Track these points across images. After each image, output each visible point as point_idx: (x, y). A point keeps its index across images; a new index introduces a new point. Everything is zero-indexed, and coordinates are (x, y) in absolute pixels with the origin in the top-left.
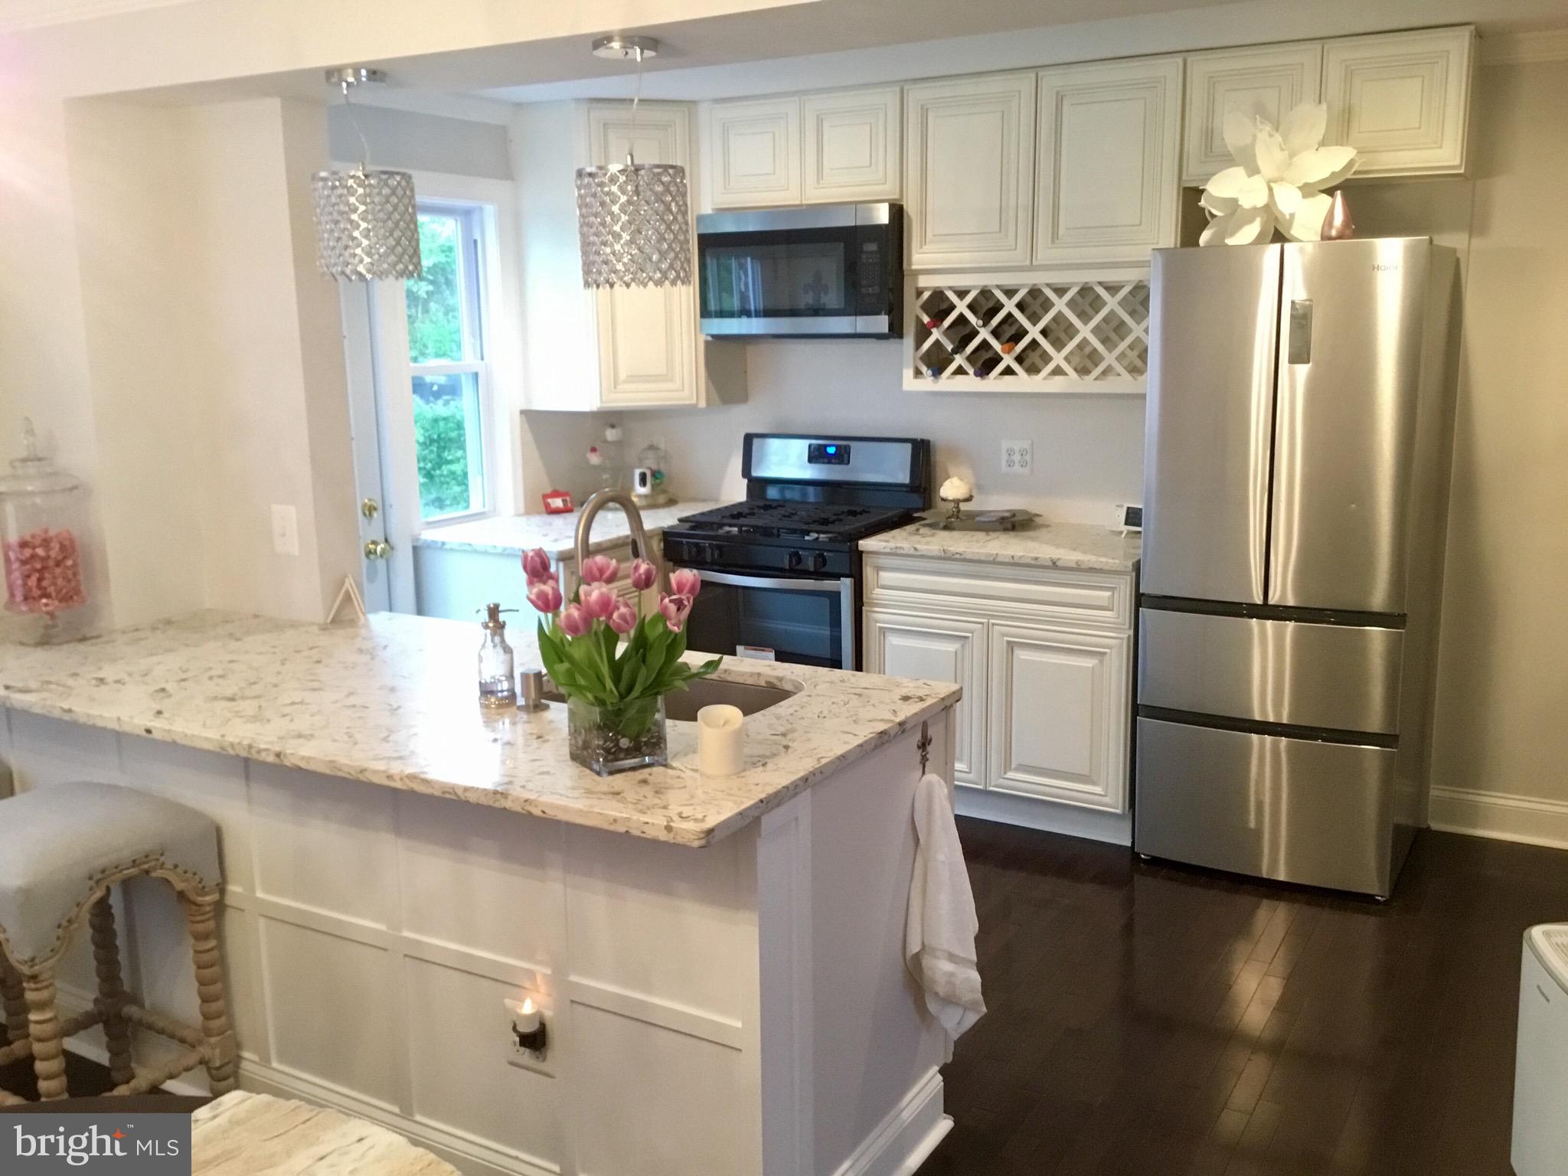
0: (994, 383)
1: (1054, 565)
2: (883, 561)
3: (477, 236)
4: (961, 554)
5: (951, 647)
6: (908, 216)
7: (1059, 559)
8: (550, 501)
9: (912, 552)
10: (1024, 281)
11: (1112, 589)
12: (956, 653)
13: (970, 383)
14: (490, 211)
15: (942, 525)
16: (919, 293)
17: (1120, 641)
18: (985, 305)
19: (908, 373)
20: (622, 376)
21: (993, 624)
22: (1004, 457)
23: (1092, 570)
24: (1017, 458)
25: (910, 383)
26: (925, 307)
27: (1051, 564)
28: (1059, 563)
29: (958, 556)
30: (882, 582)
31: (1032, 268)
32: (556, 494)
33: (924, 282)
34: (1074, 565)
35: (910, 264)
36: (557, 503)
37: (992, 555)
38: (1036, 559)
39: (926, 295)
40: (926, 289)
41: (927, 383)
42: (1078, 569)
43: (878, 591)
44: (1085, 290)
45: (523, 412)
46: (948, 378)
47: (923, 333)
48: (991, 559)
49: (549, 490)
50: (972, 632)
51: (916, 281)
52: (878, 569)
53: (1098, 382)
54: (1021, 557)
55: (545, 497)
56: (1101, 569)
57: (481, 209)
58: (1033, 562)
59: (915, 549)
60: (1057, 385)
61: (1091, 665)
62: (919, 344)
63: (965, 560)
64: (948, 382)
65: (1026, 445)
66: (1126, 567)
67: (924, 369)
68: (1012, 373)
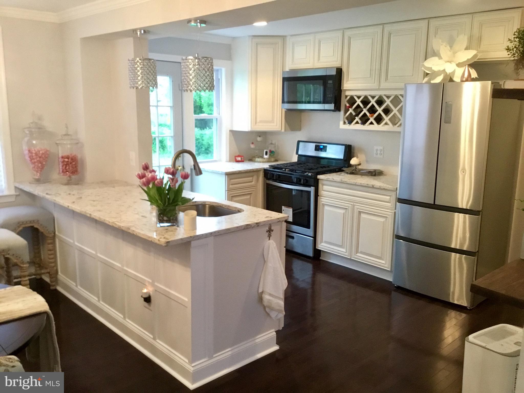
0: (367, 127)
1: (373, 187)
2: (325, 182)
3: (220, 78)
4: (346, 182)
5: (342, 211)
6: (343, 72)
7: (374, 185)
9: (332, 180)
10: (377, 94)
11: (390, 196)
12: (344, 213)
13: (360, 127)
14: (223, 70)
15: (349, 173)
16: (346, 97)
17: (392, 213)
18: (365, 102)
19: (342, 123)
20: (258, 120)
21: (355, 205)
22: (375, 152)
23: (385, 189)
24: (379, 152)
25: (342, 126)
26: (348, 101)
27: (372, 186)
28: (374, 186)
30: (324, 189)
31: (379, 89)
32: (239, 156)
33: (348, 93)
34: (379, 187)
35: (343, 88)
36: (239, 159)
37: (355, 182)
38: (368, 184)
39: (348, 97)
40: (348, 96)
41: (347, 127)
42: (380, 188)
43: (323, 192)
44: (396, 97)
45: (231, 131)
46: (354, 125)
47: (346, 111)
48: (355, 184)
49: (237, 155)
50: (349, 207)
51: (345, 93)
52: (323, 185)
53: (398, 128)
54: (363, 184)
55: (236, 157)
56: (387, 189)
57: (221, 70)
58: (367, 185)
59: (333, 179)
60: (386, 128)
61: (383, 221)
62: (346, 113)
63: (347, 184)
64: (353, 126)
65: (381, 148)
66: (394, 189)
67: (346, 121)
68: (373, 124)
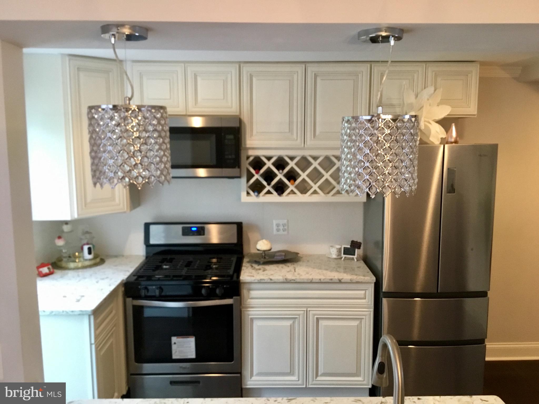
0: (285, 198)
1: (340, 282)
2: (253, 286)
4: (294, 280)
5: (288, 323)
6: (244, 123)
7: (342, 279)
8: (41, 270)
9: (269, 281)
10: (299, 154)
11: (365, 290)
12: (291, 326)
13: (274, 197)
15: (262, 262)
16: (248, 158)
17: (370, 312)
18: (280, 164)
19: (244, 194)
20: (89, 200)
21: (309, 311)
22: (275, 228)
23: (358, 282)
24: (281, 228)
25: (244, 198)
26: (251, 164)
27: (338, 281)
28: (343, 281)
29: (293, 281)
30: (251, 296)
31: (304, 148)
32: (43, 265)
33: (251, 153)
34: (350, 281)
35: (245, 144)
36: (45, 270)
37: (310, 279)
38: (331, 279)
39: (251, 159)
40: (251, 156)
41: (253, 198)
42: (351, 282)
43: (249, 300)
44: (327, 158)
46: (263, 196)
47: (250, 176)
48: (309, 281)
49: (39, 263)
50: (299, 315)
51: (247, 152)
52: (249, 290)
54: (324, 279)
55: (37, 267)
56: (362, 282)
58: (330, 281)
59: (271, 279)
61: (356, 324)
62: (248, 181)
63: (296, 283)
64: (263, 198)
66: (373, 280)
67: (251, 192)
68: (294, 193)
